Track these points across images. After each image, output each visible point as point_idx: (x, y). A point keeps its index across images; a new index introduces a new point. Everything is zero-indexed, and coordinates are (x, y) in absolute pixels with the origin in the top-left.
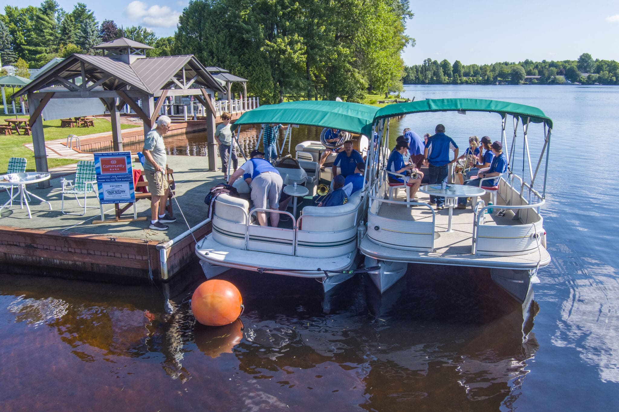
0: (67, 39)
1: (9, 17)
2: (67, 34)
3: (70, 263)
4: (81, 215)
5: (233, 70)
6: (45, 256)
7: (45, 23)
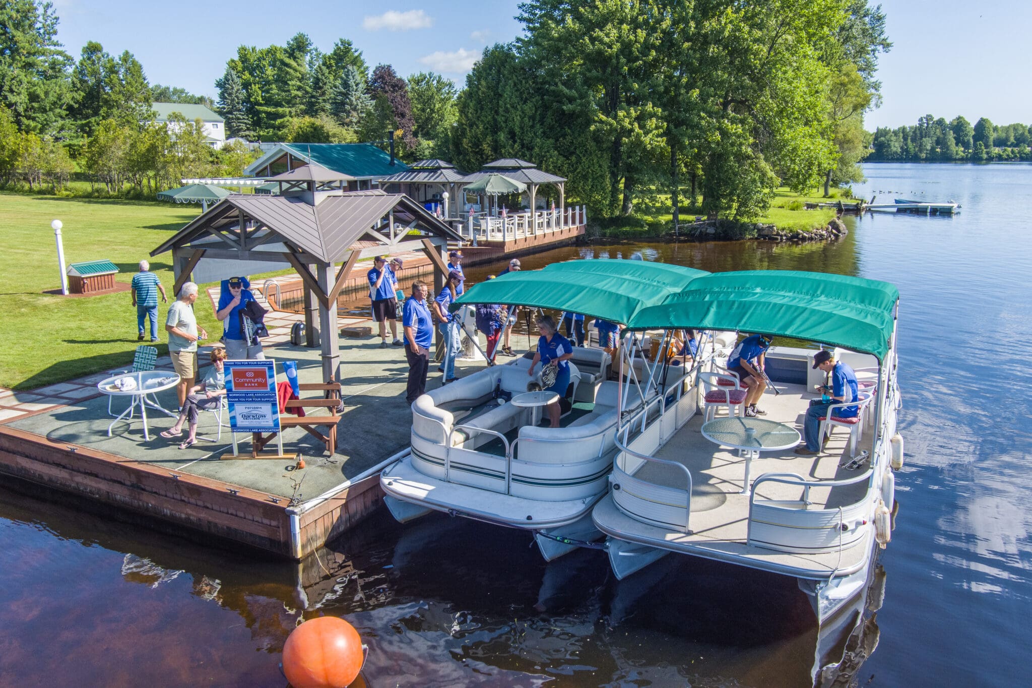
0: (320, 96)
1: (243, 62)
2: (320, 88)
3: (183, 516)
4: (213, 442)
5: (546, 161)
6: (153, 503)
7: (291, 71)
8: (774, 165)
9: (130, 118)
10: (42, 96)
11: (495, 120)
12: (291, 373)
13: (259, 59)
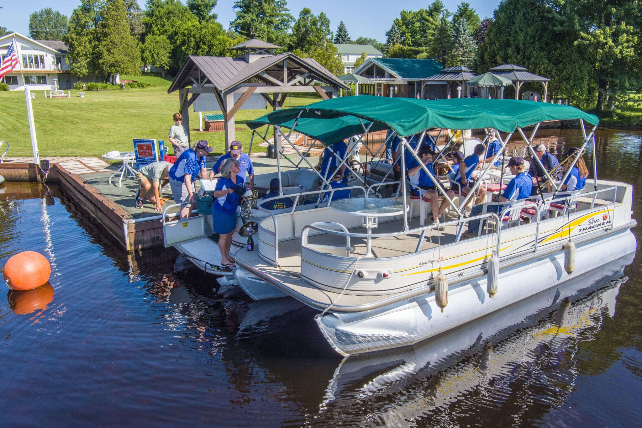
1: (403, 20)
7: (429, 24)
10: (274, 39)
11: (508, 40)
13: (413, 18)
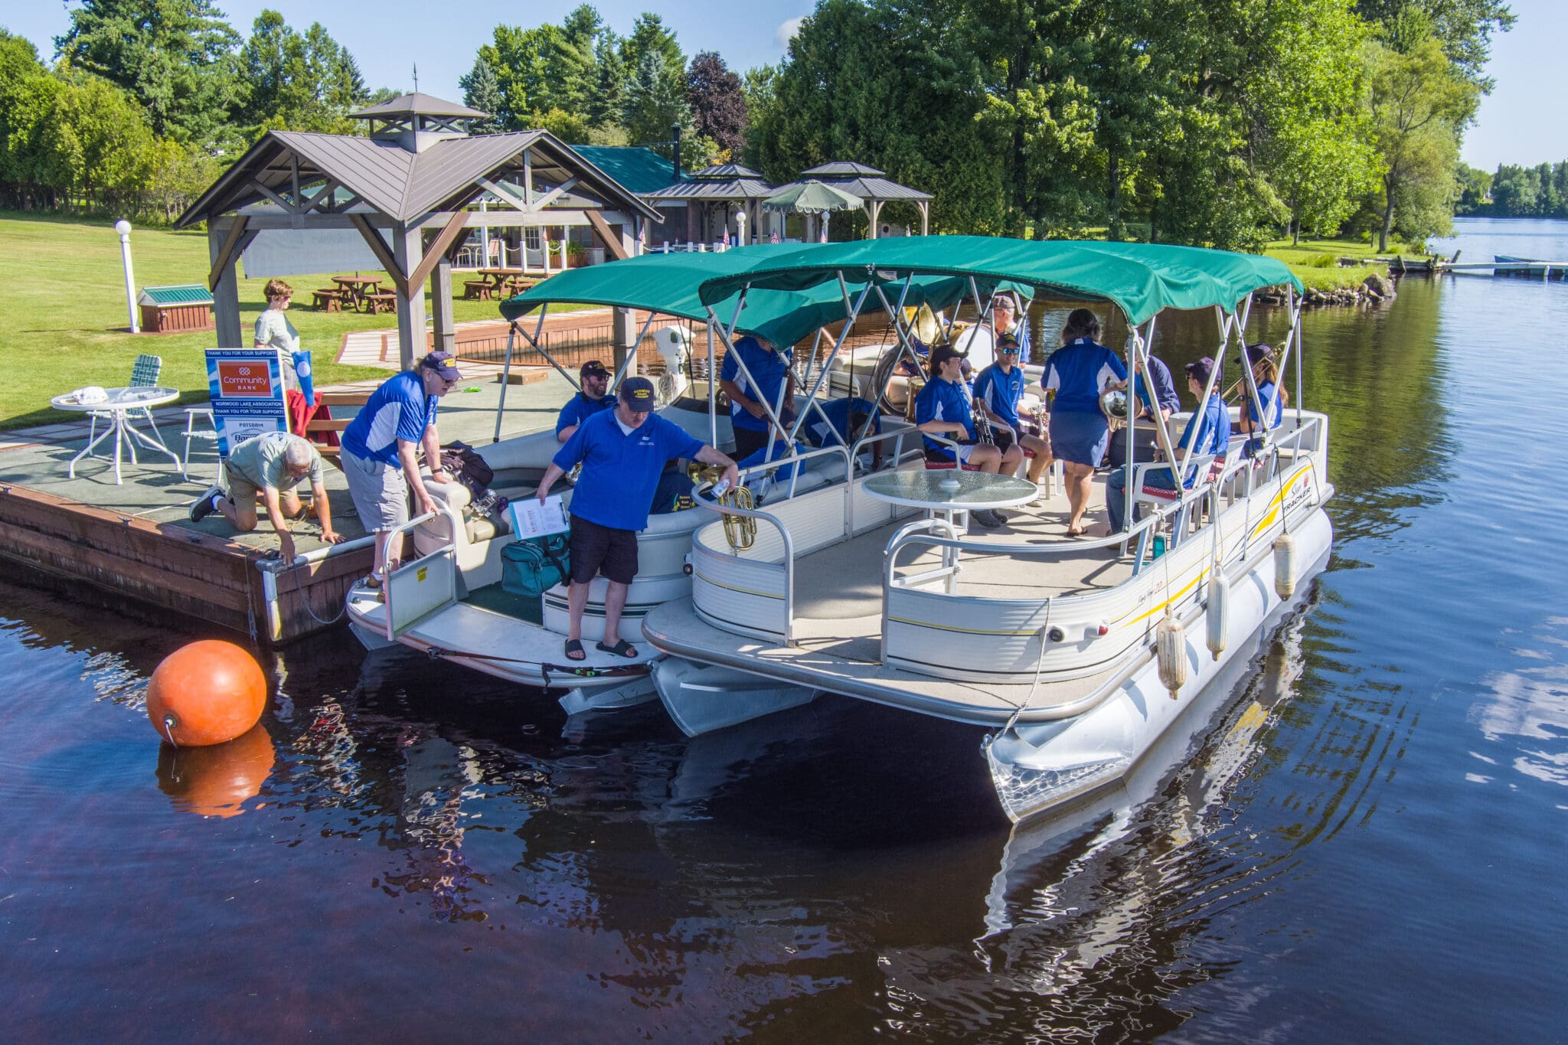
0: (609, 98)
1: (501, 50)
2: (610, 86)
6: (105, 565)
7: (569, 61)
8: (1281, 186)
9: (318, 123)
10: (194, 89)
12: (303, 369)
13: (525, 45)
